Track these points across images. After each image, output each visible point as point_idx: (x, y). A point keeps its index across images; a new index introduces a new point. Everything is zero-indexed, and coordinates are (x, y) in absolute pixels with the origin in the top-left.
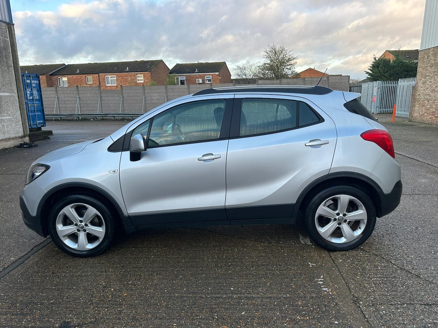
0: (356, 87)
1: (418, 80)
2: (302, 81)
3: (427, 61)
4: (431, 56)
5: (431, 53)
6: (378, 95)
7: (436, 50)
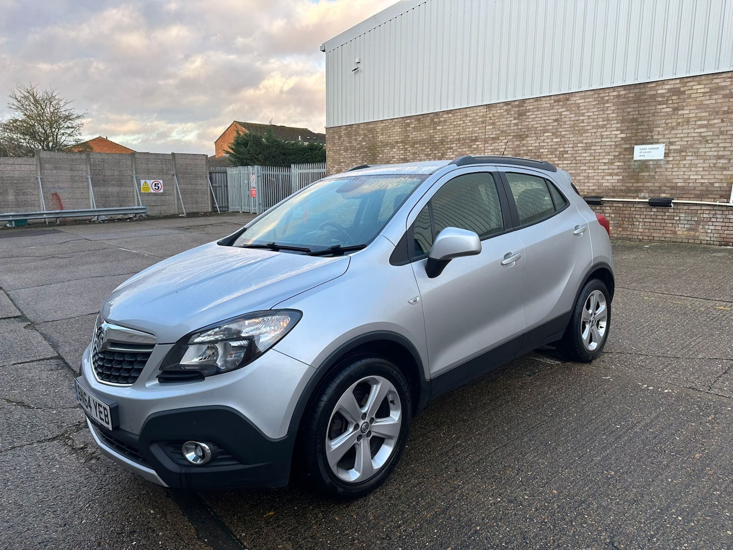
0: (218, 173)
1: (329, 167)
2: (130, 158)
3: (338, 142)
4: (343, 136)
5: (343, 132)
6: (258, 187)
7: (350, 129)
